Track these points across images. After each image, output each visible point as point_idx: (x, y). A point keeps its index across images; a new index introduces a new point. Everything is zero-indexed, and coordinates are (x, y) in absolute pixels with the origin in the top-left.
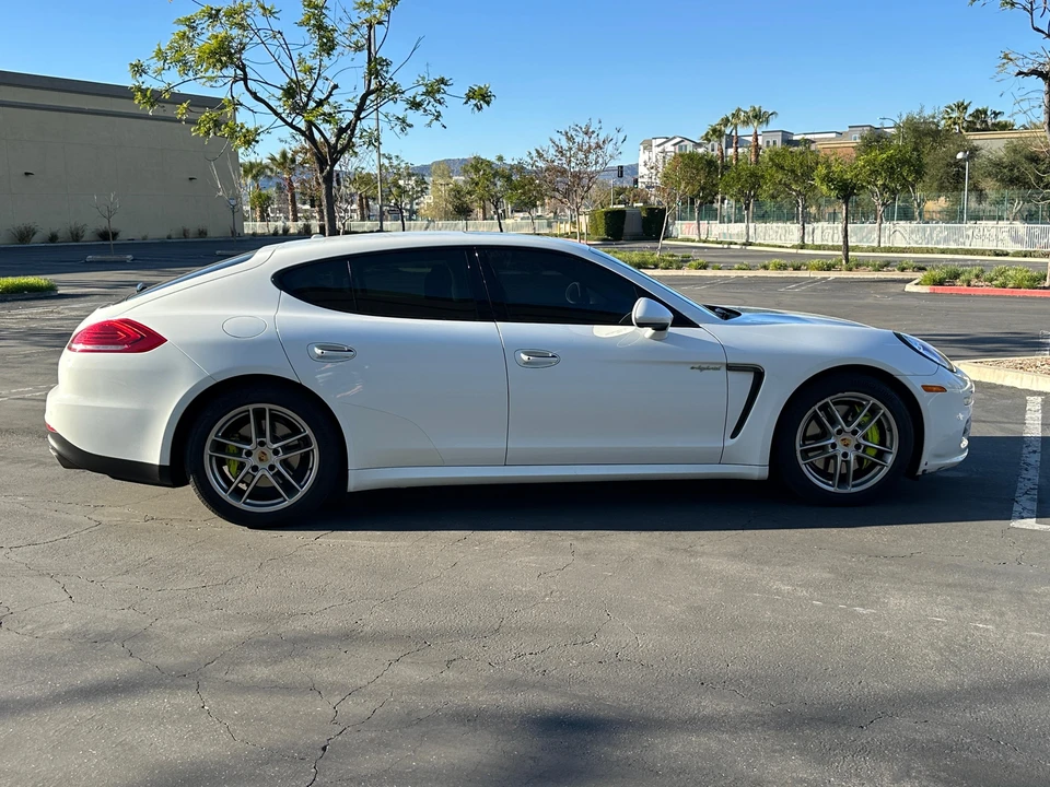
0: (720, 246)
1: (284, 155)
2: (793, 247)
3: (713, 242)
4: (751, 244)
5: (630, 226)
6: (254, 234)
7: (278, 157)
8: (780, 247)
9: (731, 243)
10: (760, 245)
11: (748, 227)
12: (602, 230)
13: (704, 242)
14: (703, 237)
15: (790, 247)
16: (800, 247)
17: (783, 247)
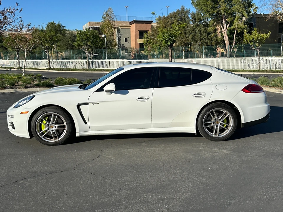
0: (5, 69)
11: (19, 61)
15: (45, 70)
16: (49, 69)
17: (40, 69)
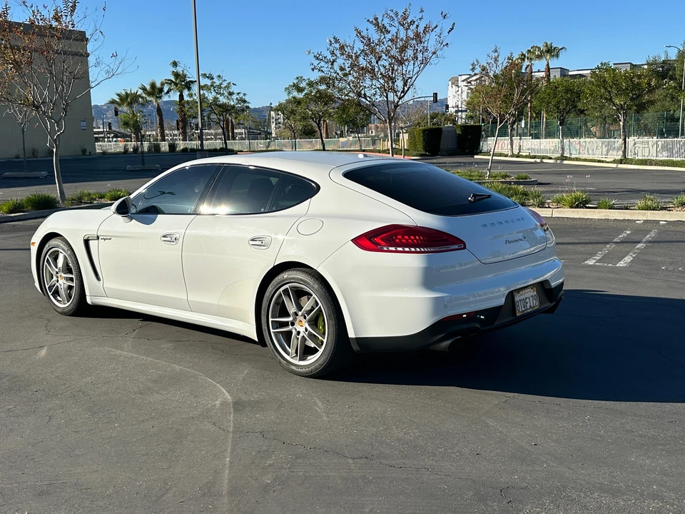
0: (533, 160)
1: (153, 85)
2: (614, 162)
3: (526, 157)
4: (566, 159)
5: (445, 143)
6: (104, 153)
7: (148, 87)
8: (599, 161)
9: (543, 158)
10: (577, 159)
11: (562, 142)
12: (420, 147)
13: (518, 157)
14: (516, 152)
15: (611, 162)
16: (621, 162)
17: (603, 162)
